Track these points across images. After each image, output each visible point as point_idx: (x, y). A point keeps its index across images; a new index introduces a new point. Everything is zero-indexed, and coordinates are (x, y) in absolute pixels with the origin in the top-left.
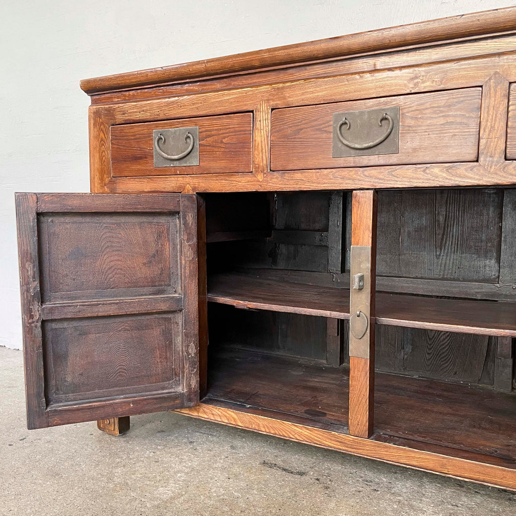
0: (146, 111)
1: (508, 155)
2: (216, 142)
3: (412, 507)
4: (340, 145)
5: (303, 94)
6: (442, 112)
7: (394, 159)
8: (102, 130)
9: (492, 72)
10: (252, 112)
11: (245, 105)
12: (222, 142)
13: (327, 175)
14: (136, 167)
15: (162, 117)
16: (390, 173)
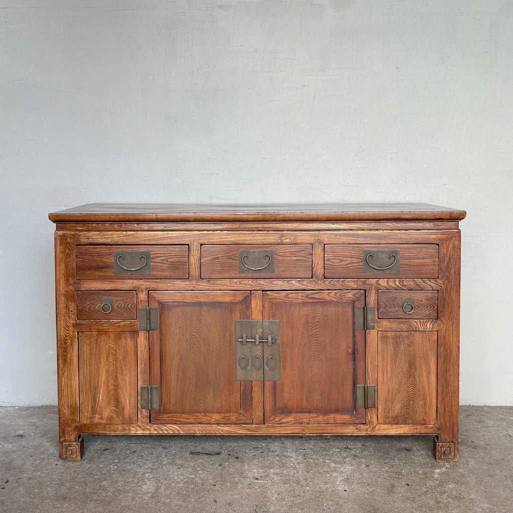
0: (108, 238)
1: (325, 276)
2: (162, 260)
3: (285, 456)
4: (243, 267)
5: (220, 238)
6: (294, 254)
7: (273, 275)
8: (68, 248)
9: (317, 239)
10: (188, 245)
11: (183, 241)
12: (167, 261)
13: (236, 282)
14: (98, 273)
15: (120, 242)
16: (271, 283)
